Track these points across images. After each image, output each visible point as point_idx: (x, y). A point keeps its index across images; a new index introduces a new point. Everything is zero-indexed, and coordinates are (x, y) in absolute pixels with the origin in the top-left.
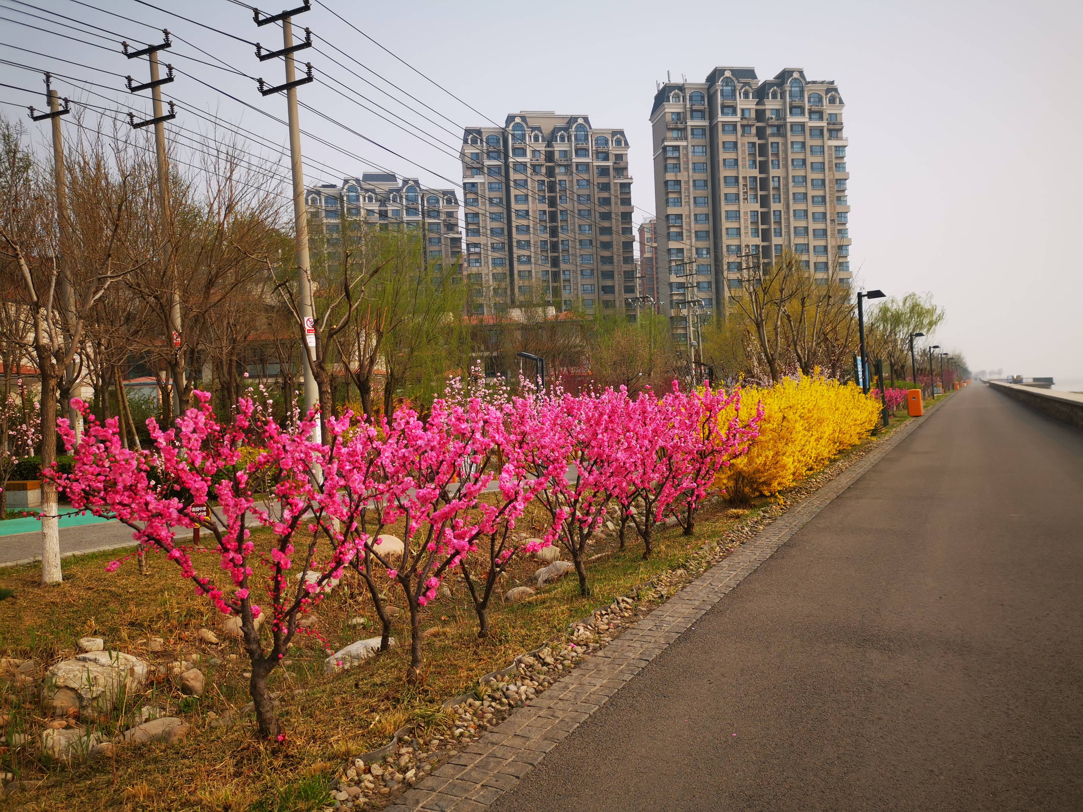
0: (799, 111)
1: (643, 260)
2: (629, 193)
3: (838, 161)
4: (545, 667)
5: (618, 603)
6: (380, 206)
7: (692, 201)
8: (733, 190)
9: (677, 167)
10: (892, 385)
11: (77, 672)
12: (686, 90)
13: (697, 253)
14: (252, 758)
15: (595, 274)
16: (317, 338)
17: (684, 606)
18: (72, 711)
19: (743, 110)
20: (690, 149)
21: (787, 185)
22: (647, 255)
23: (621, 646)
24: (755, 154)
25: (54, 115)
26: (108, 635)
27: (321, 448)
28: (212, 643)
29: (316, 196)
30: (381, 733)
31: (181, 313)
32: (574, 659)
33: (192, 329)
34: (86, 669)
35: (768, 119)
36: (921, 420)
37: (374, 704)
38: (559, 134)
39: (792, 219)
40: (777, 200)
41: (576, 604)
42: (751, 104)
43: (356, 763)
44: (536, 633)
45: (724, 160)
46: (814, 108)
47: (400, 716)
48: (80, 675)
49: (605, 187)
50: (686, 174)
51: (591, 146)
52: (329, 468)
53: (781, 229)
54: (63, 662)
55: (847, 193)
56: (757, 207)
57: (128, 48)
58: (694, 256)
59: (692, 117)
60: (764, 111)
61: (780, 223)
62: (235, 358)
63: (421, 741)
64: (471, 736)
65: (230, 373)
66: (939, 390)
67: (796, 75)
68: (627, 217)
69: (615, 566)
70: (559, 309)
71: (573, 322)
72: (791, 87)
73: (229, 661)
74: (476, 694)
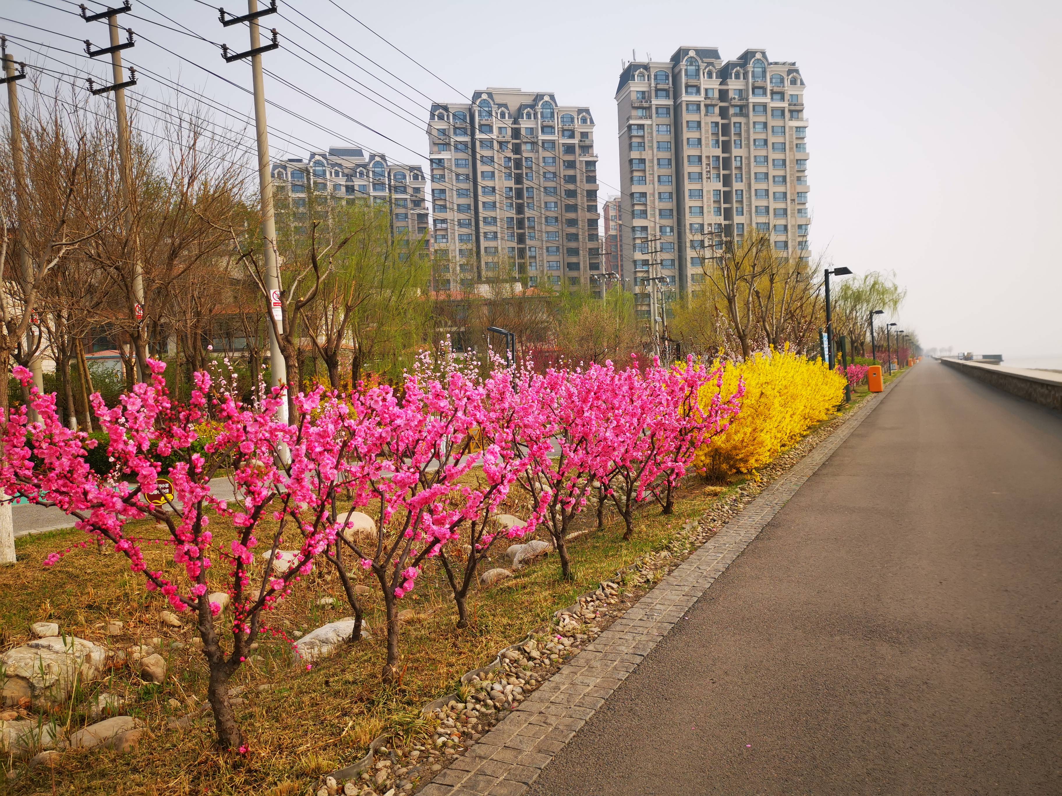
0: (761, 91)
1: (608, 237)
2: (594, 171)
3: (799, 142)
4: (530, 662)
5: (603, 589)
6: (346, 181)
7: (656, 179)
8: (696, 169)
9: (641, 145)
10: (853, 361)
11: (29, 660)
12: (651, 69)
13: (661, 231)
14: (211, 773)
15: (561, 251)
16: (284, 311)
17: (674, 592)
18: (23, 701)
19: (706, 90)
20: (655, 128)
21: (749, 164)
22: (612, 232)
23: (612, 639)
24: (718, 134)
25: (10, 80)
26: (64, 619)
27: (287, 428)
28: (174, 626)
29: (282, 170)
30: (355, 744)
31: (143, 285)
32: (561, 653)
33: (154, 300)
34: (38, 657)
35: (731, 99)
36: (881, 396)
37: (346, 706)
38: (525, 111)
39: (753, 198)
40: (739, 180)
41: (559, 589)
42: (714, 84)
43: (328, 781)
44: (518, 622)
45: (688, 139)
46: (776, 89)
47: (376, 723)
48: (31, 663)
49: (571, 165)
50: (650, 152)
51: (557, 123)
52: (297, 450)
53: (742, 208)
54: (13, 650)
55: (806, 173)
56: (719, 186)
57: (87, 11)
58: (658, 233)
59: (657, 96)
60: (727, 90)
61: (741, 202)
62: (199, 332)
63: (400, 752)
64: (454, 747)
65: (195, 348)
66: (895, 366)
67: (758, 56)
68: (592, 195)
69: (595, 547)
70: (525, 285)
71: (540, 299)
72: (754, 67)
73: (192, 645)
74: (458, 696)
